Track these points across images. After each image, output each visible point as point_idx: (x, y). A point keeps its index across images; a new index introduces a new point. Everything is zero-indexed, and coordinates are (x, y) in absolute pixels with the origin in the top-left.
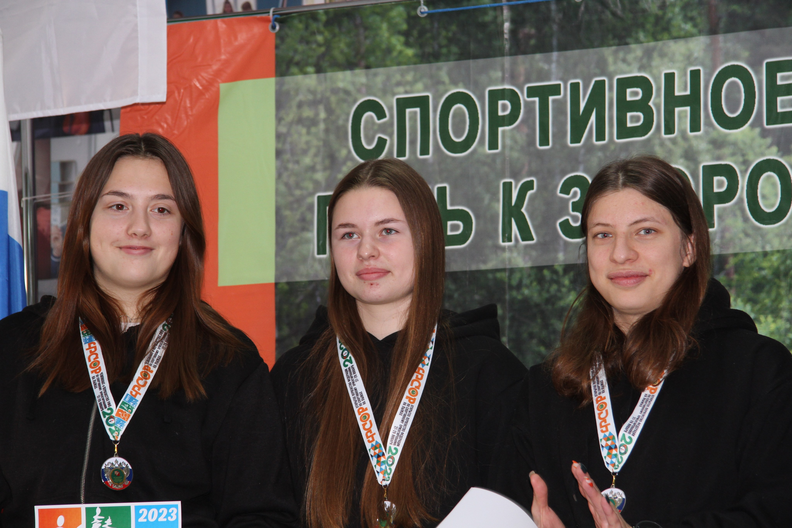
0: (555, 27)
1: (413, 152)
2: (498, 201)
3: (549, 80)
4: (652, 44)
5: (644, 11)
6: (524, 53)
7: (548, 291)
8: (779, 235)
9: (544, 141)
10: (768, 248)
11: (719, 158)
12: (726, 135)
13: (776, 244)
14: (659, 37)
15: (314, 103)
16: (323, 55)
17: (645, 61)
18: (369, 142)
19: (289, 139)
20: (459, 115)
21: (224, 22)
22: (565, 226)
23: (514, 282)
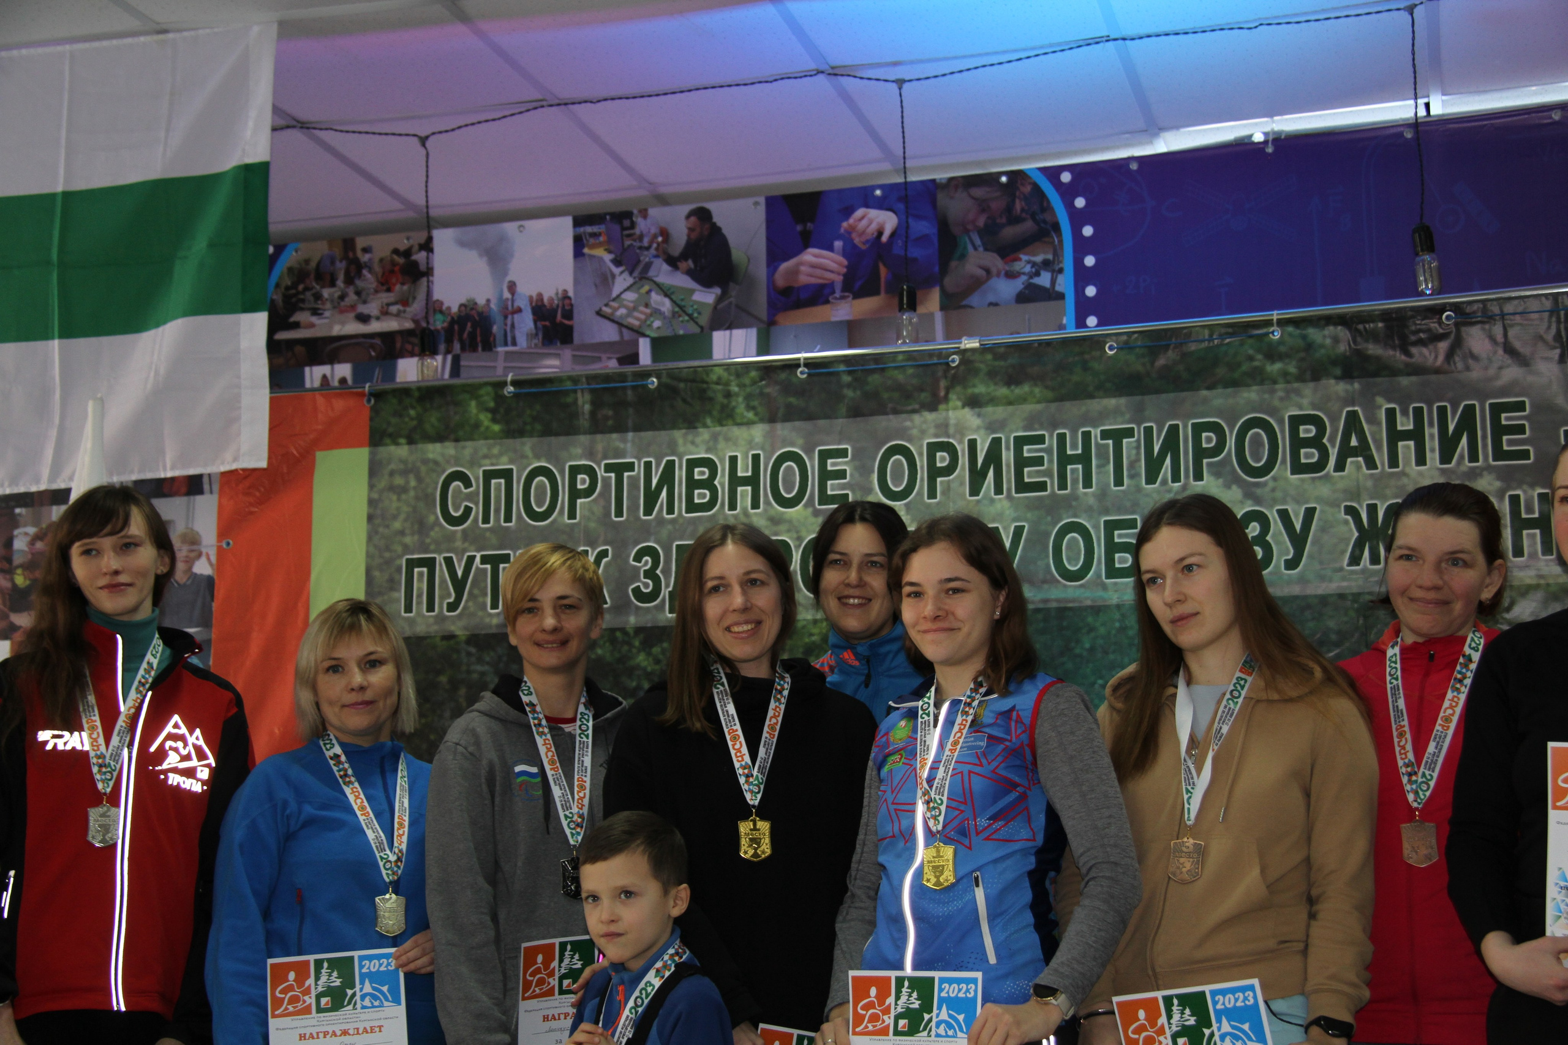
0: (631, 411)
1: (497, 519)
3: (624, 457)
4: (718, 429)
5: (711, 399)
6: (602, 432)
7: (620, 652)
9: (619, 513)
12: (783, 513)
14: (724, 423)
15: (405, 473)
16: (415, 429)
17: (711, 443)
18: (456, 510)
19: (380, 505)
20: (541, 487)
22: (637, 592)
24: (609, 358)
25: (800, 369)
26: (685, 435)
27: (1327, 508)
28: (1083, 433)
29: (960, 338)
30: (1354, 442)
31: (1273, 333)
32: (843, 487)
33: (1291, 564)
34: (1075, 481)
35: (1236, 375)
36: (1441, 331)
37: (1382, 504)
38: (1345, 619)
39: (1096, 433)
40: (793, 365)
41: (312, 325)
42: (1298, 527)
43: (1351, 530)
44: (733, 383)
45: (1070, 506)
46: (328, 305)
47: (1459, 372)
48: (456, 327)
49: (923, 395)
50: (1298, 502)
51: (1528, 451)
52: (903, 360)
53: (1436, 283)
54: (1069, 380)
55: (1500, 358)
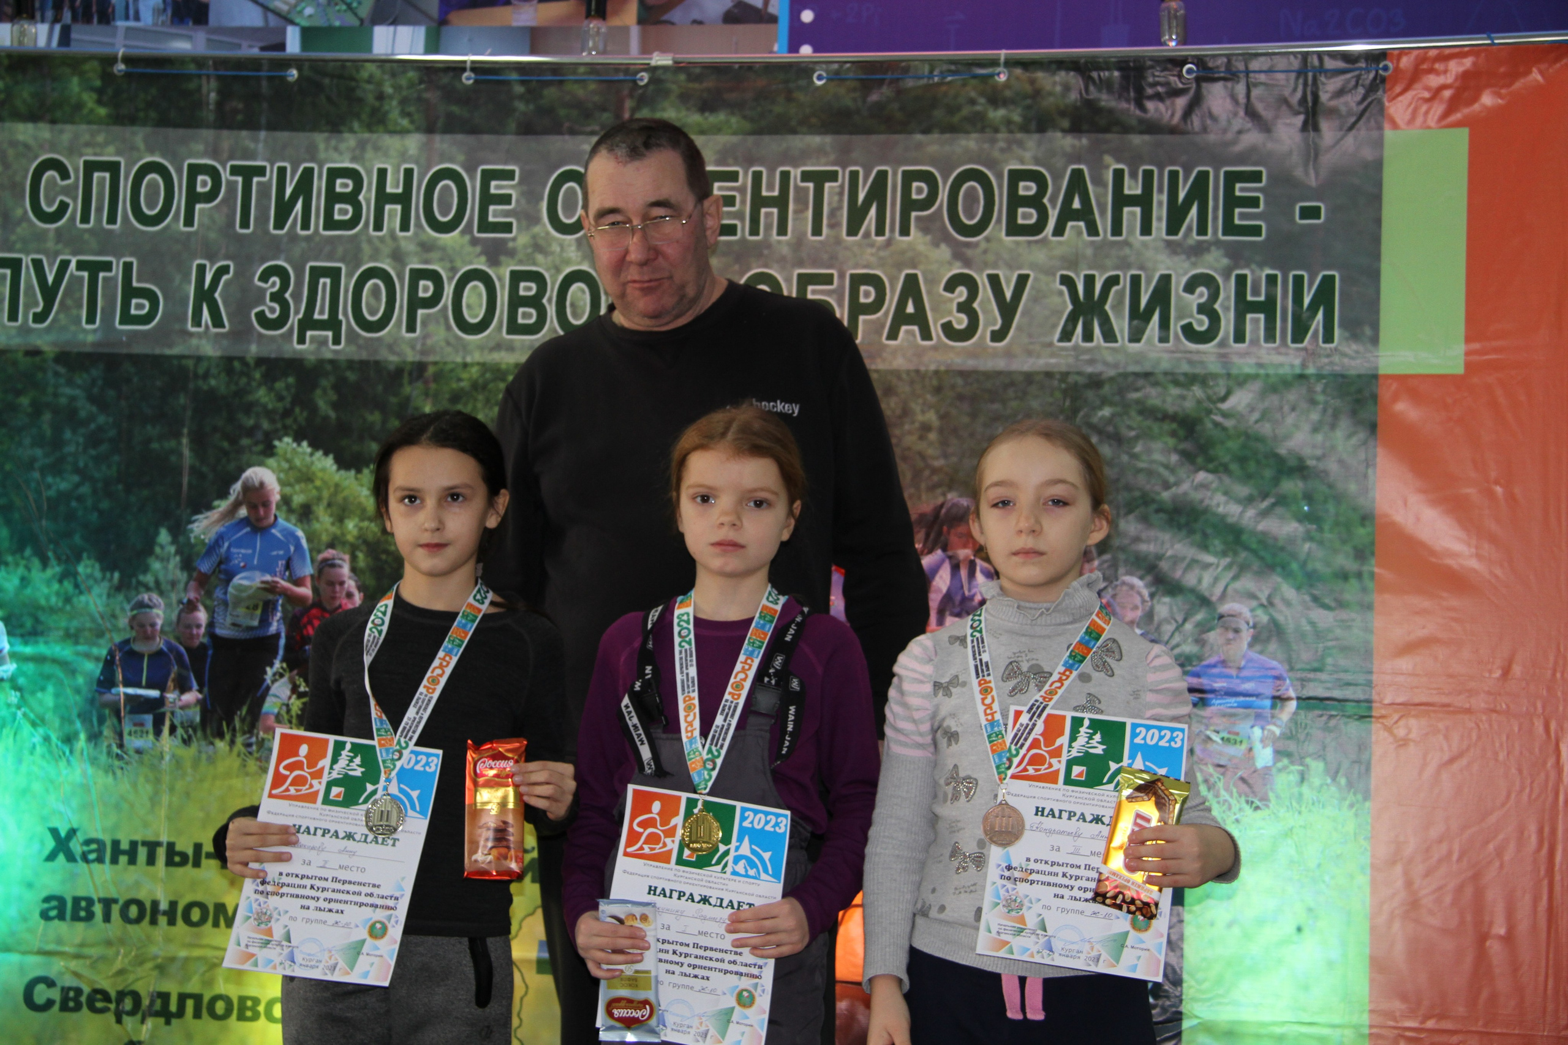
0: (265, 105)
1: (99, 219)
2: (190, 282)
3: (255, 159)
4: (367, 135)
5: (360, 100)
6: (230, 127)
7: (237, 384)
8: (481, 348)
9: (245, 224)
10: (469, 360)
11: (426, 262)
12: (436, 239)
13: (476, 357)
14: (374, 129)
17: (357, 152)
18: (50, 204)
20: (153, 187)
22: (261, 316)
23: (201, 371)
24: (251, 47)
25: (466, 75)
27: (1042, 277)
28: (782, 172)
29: (653, 53)
30: (1076, 204)
31: (998, 74)
32: (507, 214)
33: (998, 336)
34: (768, 227)
35: (956, 119)
36: (1180, 86)
37: (1101, 276)
38: (1051, 400)
39: (796, 173)
40: (459, 68)
42: (1008, 295)
43: (1065, 302)
44: (387, 84)
45: (760, 255)
47: (1197, 133)
49: (607, 115)
50: (1011, 267)
51: (1260, 227)
52: (585, 73)
53: (1181, 33)
54: (771, 111)
55: (1241, 121)
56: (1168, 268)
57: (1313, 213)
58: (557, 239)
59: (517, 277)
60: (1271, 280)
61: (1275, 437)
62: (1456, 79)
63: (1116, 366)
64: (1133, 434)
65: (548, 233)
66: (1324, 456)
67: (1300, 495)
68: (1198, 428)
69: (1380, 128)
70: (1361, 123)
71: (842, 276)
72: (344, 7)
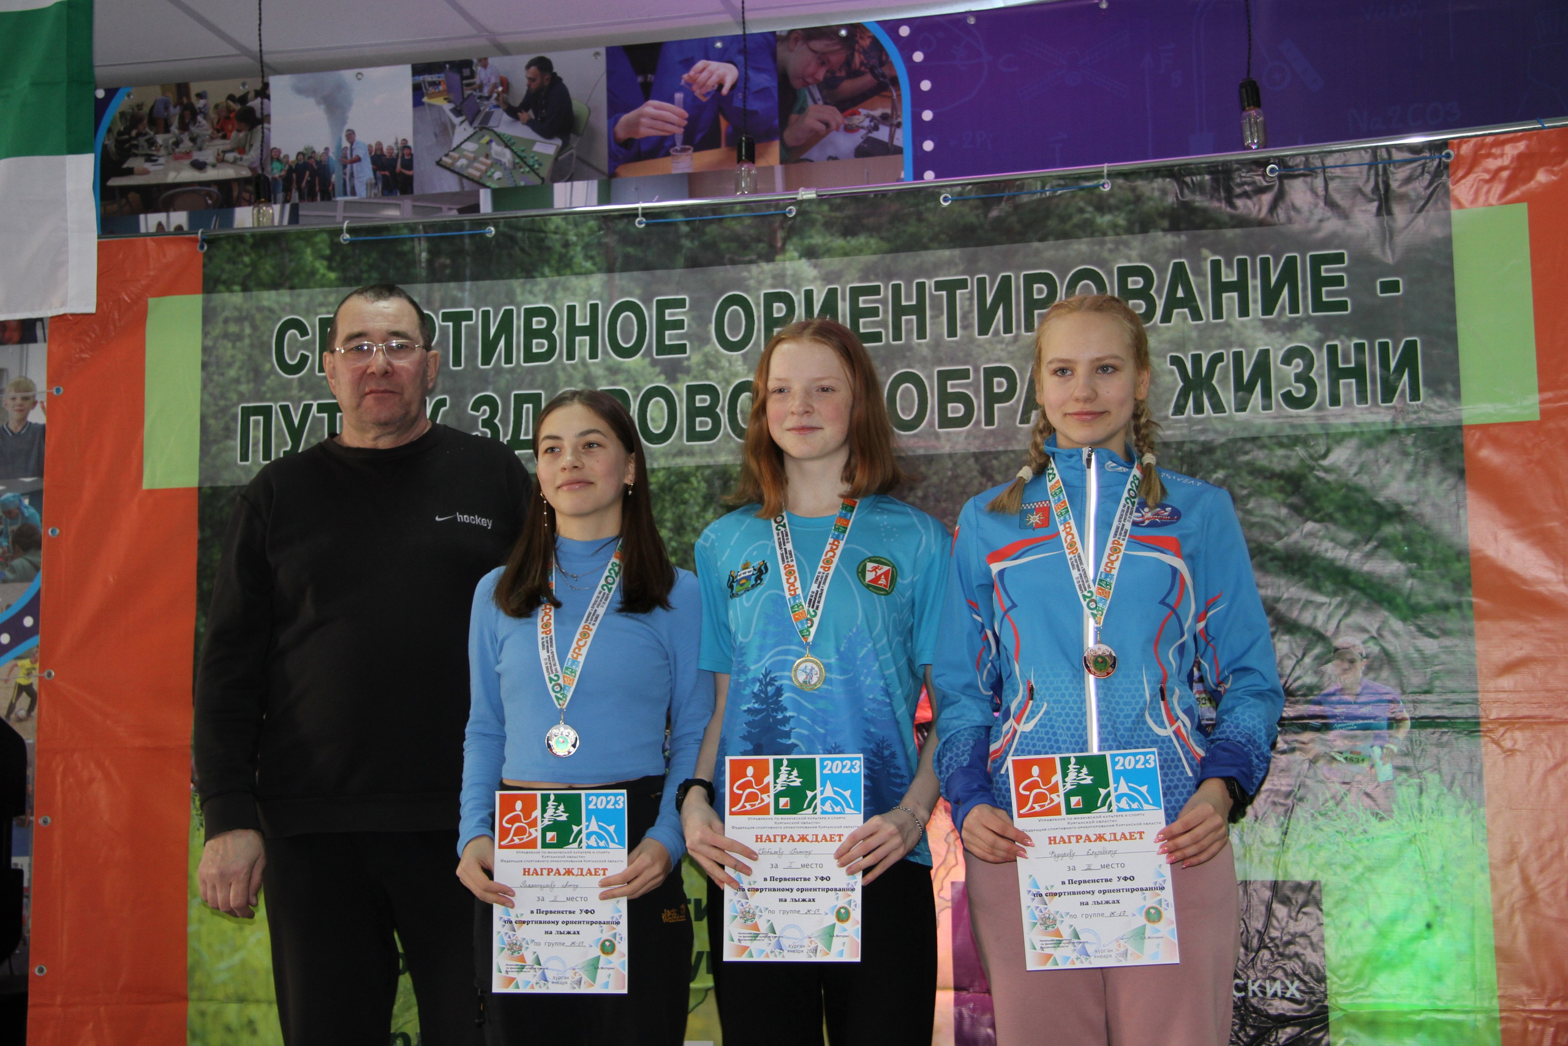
0: (468, 259)
3: (462, 307)
4: (556, 278)
5: (549, 249)
6: (440, 281)
8: (666, 455)
9: (457, 362)
10: (655, 466)
11: (614, 384)
12: (621, 363)
13: (662, 463)
14: (562, 272)
15: (240, 320)
16: (249, 276)
17: (549, 293)
18: (292, 358)
19: (215, 353)
21: (154, 240)
24: (450, 209)
25: (638, 219)
26: (523, 284)
28: (918, 284)
29: (797, 189)
30: (1180, 294)
31: (1103, 185)
32: (681, 337)
34: (909, 332)
35: (1068, 226)
36: (1265, 184)
37: (1206, 355)
40: (632, 215)
41: (146, 172)
43: (1176, 380)
44: (571, 233)
45: (904, 357)
46: (162, 152)
47: (1283, 224)
48: (294, 176)
49: (761, 245)
51: (1346, 302)
52: (740, 211)
53: (1262, 138)
54: (904, 231)
55: (1322, 210)
56: (1266, 344)
57: (1393, 286)
58: (725, 356)
59: (692, 391)
60: (1360, 348)
61: (1373, 487)
62: (1512, 161)
63: (1225, 433)
64: (1245, 492)
65: (717, 351)
66: (1419, 501)
67: (1400, 537)
68: (1304, 483)
69: (1447, 208)
70: (1429, 205)
71: (976, 370)
72: (527, 169)
